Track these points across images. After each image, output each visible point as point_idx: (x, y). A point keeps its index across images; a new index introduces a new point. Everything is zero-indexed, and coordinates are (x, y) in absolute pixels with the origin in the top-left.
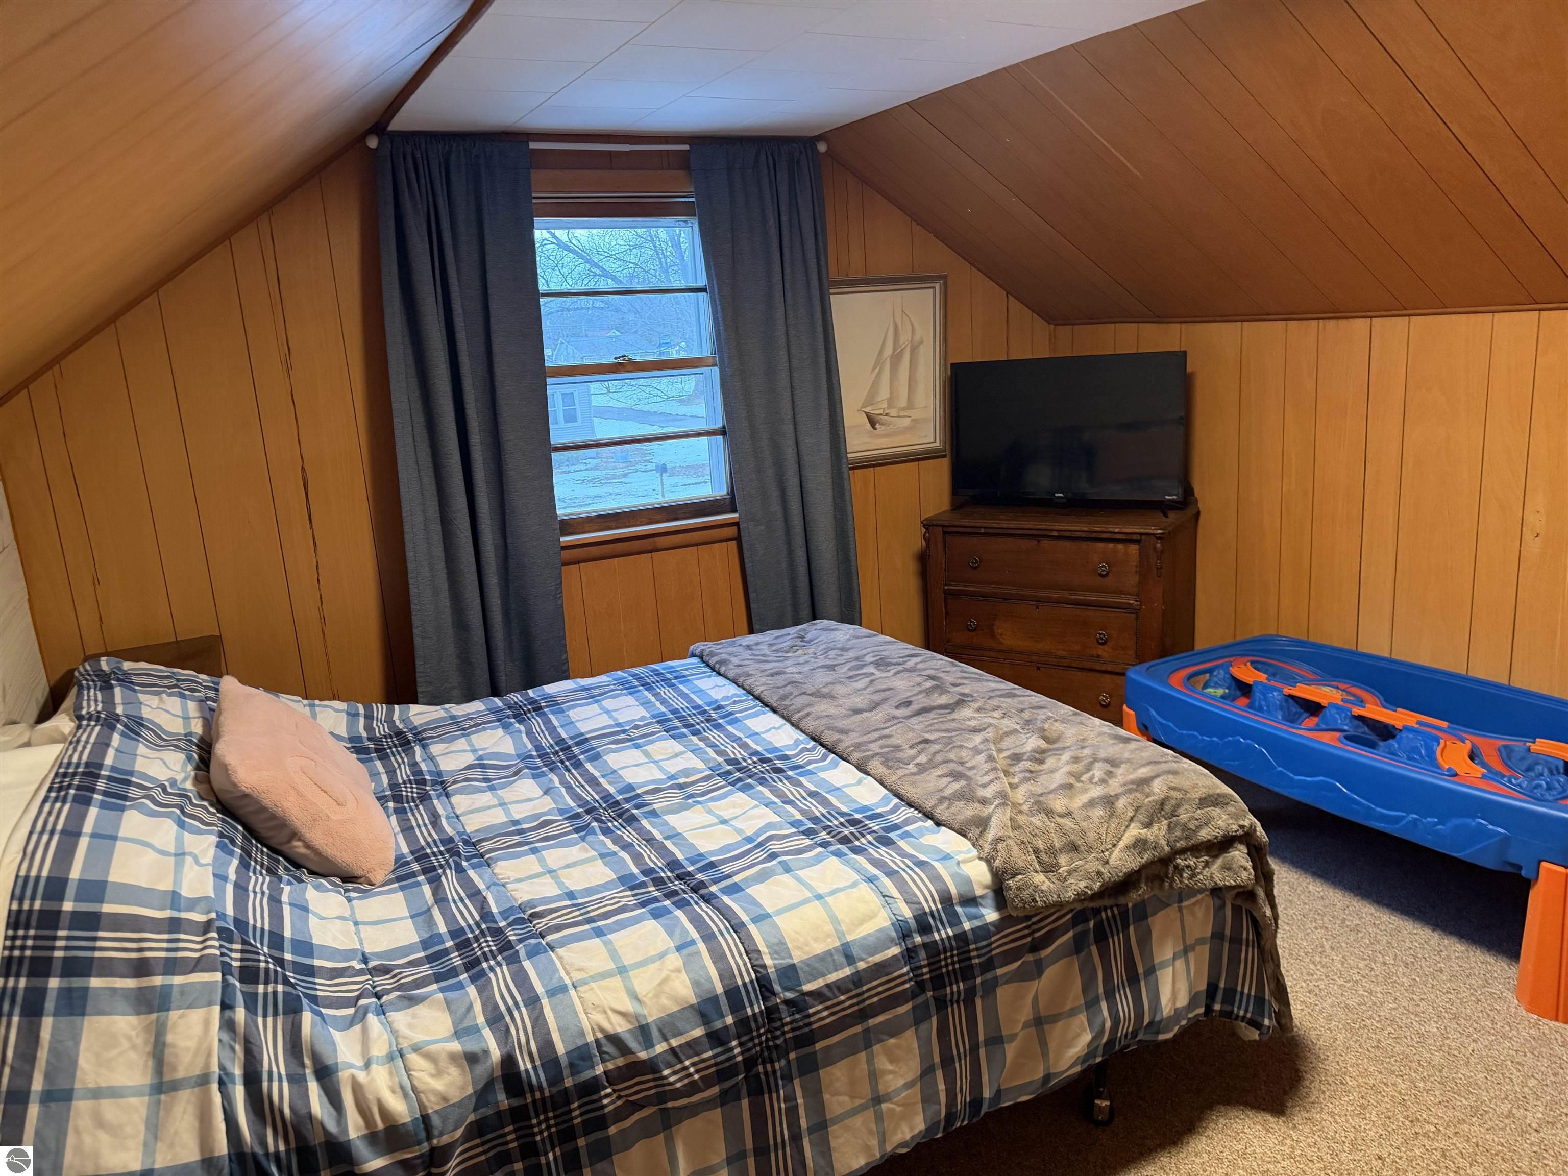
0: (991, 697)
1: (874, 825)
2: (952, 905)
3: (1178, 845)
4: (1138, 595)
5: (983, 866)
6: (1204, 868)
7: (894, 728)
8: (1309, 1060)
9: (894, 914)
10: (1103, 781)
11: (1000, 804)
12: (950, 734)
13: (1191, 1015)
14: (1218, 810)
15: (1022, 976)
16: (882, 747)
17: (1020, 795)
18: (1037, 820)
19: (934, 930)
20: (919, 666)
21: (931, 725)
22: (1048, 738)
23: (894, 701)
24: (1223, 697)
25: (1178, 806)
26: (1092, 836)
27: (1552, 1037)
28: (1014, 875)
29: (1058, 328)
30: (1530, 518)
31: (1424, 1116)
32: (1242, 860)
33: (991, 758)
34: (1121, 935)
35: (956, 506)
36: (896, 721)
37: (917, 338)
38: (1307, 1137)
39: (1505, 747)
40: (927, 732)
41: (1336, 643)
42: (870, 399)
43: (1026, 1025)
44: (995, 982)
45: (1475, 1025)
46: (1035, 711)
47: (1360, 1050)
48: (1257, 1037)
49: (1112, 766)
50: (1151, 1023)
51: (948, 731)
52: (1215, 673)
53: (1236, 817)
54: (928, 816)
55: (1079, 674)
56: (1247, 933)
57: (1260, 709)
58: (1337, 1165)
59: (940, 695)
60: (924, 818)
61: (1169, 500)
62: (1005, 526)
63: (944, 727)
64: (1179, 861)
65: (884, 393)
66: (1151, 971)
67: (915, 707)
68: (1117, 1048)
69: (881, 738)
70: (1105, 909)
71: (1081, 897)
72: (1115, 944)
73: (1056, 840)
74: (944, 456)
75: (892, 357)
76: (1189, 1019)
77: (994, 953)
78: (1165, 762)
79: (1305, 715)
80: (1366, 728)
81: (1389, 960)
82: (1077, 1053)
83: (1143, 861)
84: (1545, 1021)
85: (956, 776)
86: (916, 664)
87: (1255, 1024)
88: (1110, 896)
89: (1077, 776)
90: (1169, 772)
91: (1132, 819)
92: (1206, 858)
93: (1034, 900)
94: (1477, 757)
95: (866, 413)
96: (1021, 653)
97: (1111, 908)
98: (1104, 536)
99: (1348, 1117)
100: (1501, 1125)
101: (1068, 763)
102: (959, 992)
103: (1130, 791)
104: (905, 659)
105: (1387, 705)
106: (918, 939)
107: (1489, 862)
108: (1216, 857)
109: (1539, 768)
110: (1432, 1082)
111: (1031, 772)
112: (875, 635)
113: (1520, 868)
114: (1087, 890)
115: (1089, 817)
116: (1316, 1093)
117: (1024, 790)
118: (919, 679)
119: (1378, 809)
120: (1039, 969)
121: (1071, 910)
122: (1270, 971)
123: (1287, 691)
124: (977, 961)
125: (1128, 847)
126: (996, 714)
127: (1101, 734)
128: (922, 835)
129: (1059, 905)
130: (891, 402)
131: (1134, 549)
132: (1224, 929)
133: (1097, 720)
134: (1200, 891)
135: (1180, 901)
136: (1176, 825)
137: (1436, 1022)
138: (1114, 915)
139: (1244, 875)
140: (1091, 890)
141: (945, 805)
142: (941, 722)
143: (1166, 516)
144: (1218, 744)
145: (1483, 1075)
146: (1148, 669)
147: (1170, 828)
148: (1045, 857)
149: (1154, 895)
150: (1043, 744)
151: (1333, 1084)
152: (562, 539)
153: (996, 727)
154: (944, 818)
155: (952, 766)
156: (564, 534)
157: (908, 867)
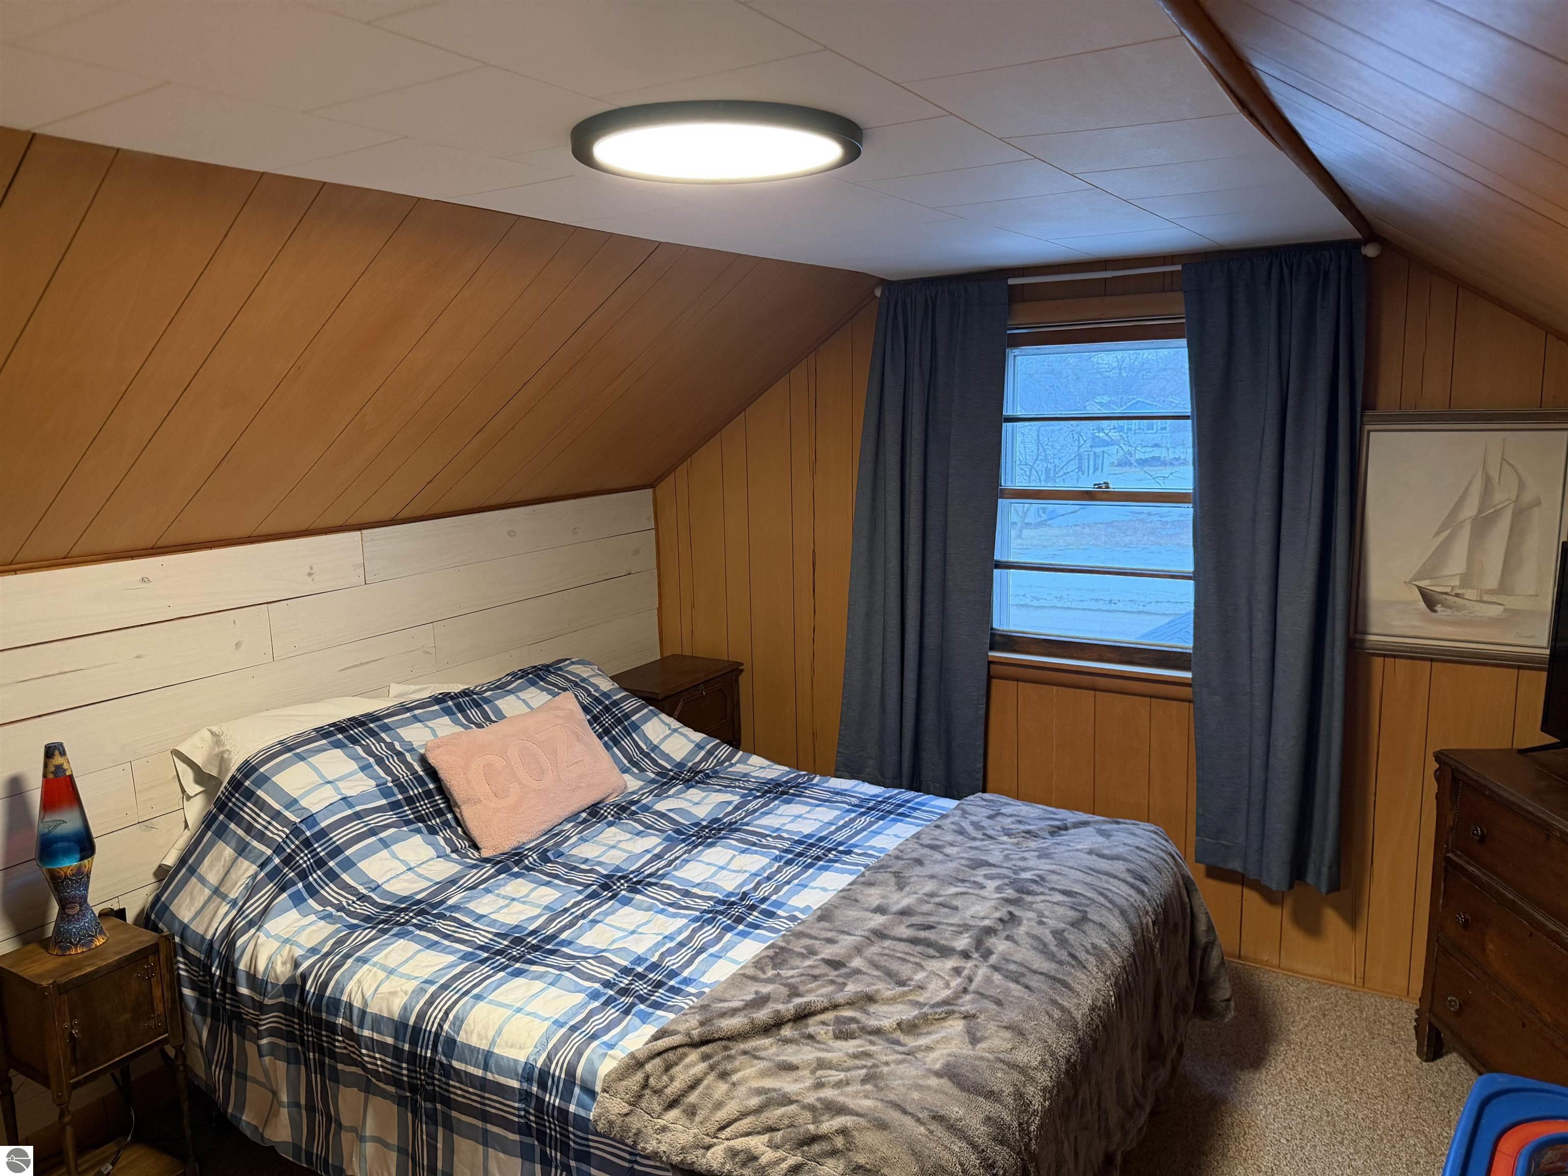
2: (574, 1083)
9: (530, 1056)
10: (822, 1085)
19: (549, 1090)
26: (718, 1115)
37: (1528, 497)
42: (1431, 568)
49: (861, 1080)
65: (1456, 564)
75: (1475, 519)
91: (770, 1130)
95: (1421, 589)
102: (556, 1159)
103: (809, 1107)
106: (534, 1088)
125: (730, 1149)
130: (1466, 580)
148: (653, 1099)
152: (991, 654)
156: (992, 648)
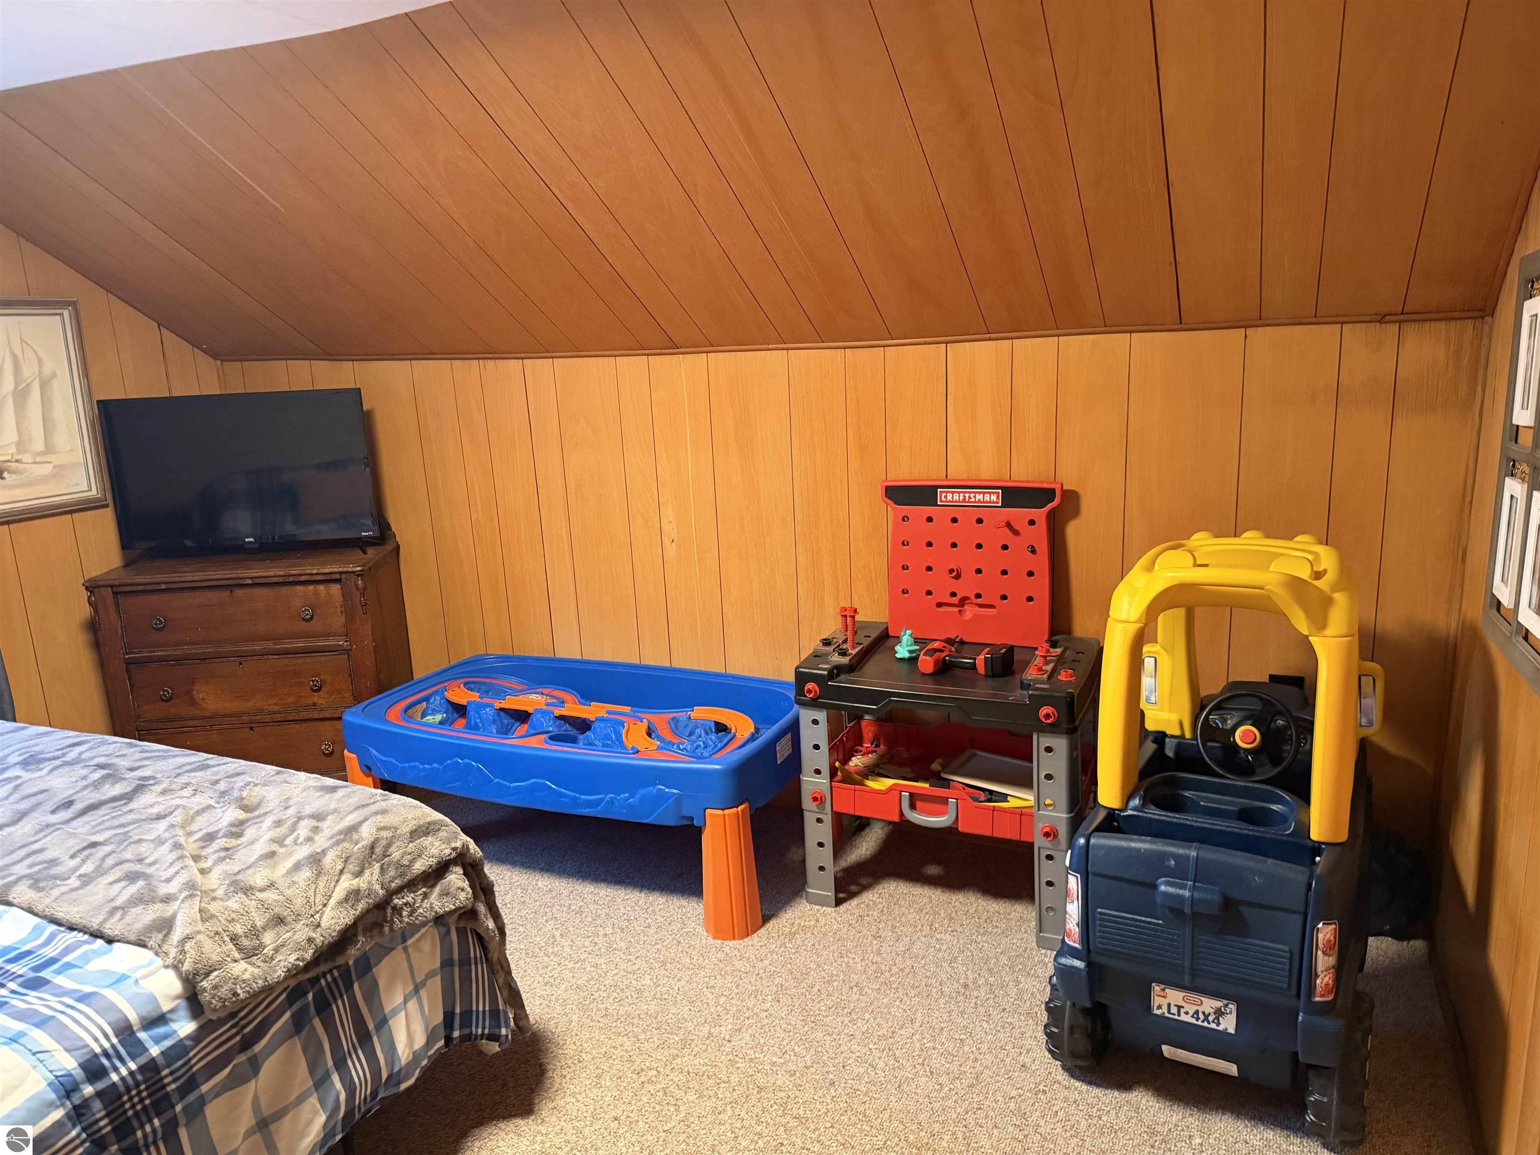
0: (178, 775)
1: (18, 968)
2: (133, 1033)
3: (393, 885)
4: (347, 635)
5: (171, 973)
6: (422, 901)
7: (49, 838)
8: (551, 1050)
9: (51, 1072)
10: (309, 839)
11: (186, 898)
12: (126, 829)
13: (431, 1053)
14: (430, 839)
15: (237, 1081)
16: (30, 866)
17: (215, 881)
18: (235, 903)
19: (110, 1070)
20: (84, 756)
21: (100, 824)
22: (247, 806)
23: (49, 806)
24: (441, 723)
25: (389, 845)
26: (299, 902)
27: (733, 954)
28: (207, 975)
29: (226, 363)
30: (666, 527)
31: (647, 1064)
32: (458, 881)
33: (177, 846)
34: (345, 997)
35: (129, 563)
36: (51, 829)
37: (47, 371)
38: (555, 1126)
39: (673, 719)
40: (94, 833)
41: (536, 654)
43: (248, 1134)
44: (202, 1101)
45: (678, 966)
46: (233, 780)
47: (592, 1024)
48: (498, 1049)
49: (318, 821)
50: (389, 1077)
51: (123, 826)
52: (432, 701)
53: (448, 841)
54: (96, 935)
55: (297, 726)
56: (475, 951)
57: (476, 728)
58: (581, 1142)
59: (113, 784)
60: (92, 939)
61: (366, 537)
62: (190, 579)
63: (117, 822)
64: (396, 901)
65: (9, 434)
66: (383, 1022)
67: (79, 806)
68: (357, 1116)
69: (29, 855)
70: (324, 975)
71: (293, 972)
72: (340, 1009)
73: (257, 919)
74: (107, 506)
75: (15, 393)
76: (430, 1057)
77: (194, 1069)
78: (374, 803)
79: (517, 724)
80: (568, 726)
81: (609, 930)
82: (313, 1140)
83: (358, 912)
84: (727, 942)
85: (131, 877)
86: (80, 754)
87: (494, 1037)
88: (326, 961)
89: (280, 842)
90: (377, 813)
91: (342, 872)
92: (424, 890)
93: (235, 994)
94: (654, 732)
96: (229, 716)
97: (330, 971)
98: (303, 578)
99: (588, 1092)
100: (704, 1047)
101: (269, 829)
102: (154, 1130)
103: (337, 843)
104: (65, 751)
105: (584, 702)
106: (88, 1090)
107: (670, 821)
108: (433, 886)
109: (698, 731)
110: (651, 1031)
111: (227, 849)
112: (24, 728)
113: (692, 819)
114: (297, 963)
115: (294, 882)
116: (558, 1080)
117: (219, 872)
118: (84, 772)
119: (583, 797)
120: (255, 1066)
121: (285, 989)
122: (501, 981)
123: (497, 705)
124: (173, 1086)
125: (340, 903)
126: (186, 792)
127: (306, 789)
128: (88, 961)
129: (268, 989)
131: (335, 588)
132: (452, 954)
133: (303, 773)
134: (424, 924)
135: (404, 940)
136: (389, 865)
137: (649, 974)
138: (334, 979)
139: (462, 896)
140: (303, 960)
141: (118, 915)
142: (113, 818)
143: (365, 552)
144: (439, 769)
145: (687, 1008)
146: (363, 711)
147: (383, 870)
148: (245, 942)
149: (376, 944)
150: (242, 815)
151: (572, 1066)
153: (184, 807)
154: (117, 932)
155: (127, 867)
157: (69, 1006)
